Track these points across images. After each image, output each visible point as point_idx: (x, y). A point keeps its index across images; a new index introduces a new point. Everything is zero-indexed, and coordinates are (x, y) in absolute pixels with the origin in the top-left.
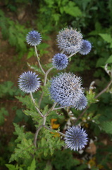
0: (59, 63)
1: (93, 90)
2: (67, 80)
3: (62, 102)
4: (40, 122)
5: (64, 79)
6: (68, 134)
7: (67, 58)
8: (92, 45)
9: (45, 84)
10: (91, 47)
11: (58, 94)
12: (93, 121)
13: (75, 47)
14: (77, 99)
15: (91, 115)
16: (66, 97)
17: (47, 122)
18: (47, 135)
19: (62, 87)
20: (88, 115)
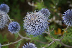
0: (15, 28)
1: (35, 3)
2: (29, 23)
3: (45, 27)
4: (58, 43)
5: (28, 25)
6: (68, 23)
7: (12, 23)
8: (2, 3)
9: (30, 39)
10: (4, 4)
11: (39, 30)
12: (57, 4)
13: (4, 16)
14: (43, 16)
15: (52, 6)
16: (41, 24)
17: (57, 38)
18: (67, 39)
19: (34, 27)
20: (52, 8)
